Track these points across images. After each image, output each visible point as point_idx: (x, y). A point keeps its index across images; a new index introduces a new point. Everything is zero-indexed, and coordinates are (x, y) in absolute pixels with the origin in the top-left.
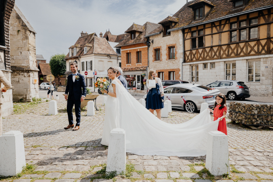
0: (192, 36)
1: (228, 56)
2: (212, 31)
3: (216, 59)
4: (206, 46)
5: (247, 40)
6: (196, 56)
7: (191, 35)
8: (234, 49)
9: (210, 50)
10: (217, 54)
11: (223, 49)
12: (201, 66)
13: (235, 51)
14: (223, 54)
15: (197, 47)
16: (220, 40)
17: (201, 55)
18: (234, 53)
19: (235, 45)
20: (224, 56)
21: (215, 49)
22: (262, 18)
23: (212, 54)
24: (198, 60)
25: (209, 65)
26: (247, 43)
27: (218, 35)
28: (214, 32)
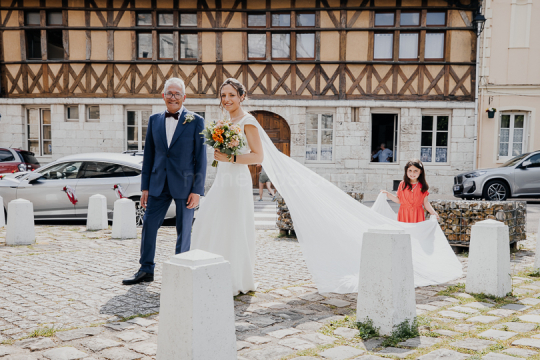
0: (26, 23)
1: (133, 92)
2: (88, 21)
3: (101, 96)
4: (72, 58)
5: (177, 59)
6: (41, 81)
7: (22, 20)
8: (147, 76)
9: (84, 71)
10: (105, 82)
11: (118, 74)
12: (57, 113)
13: (150, 81)
14: (119, 86)
15: (45, 57)
16: (111, 48)
17: (56, 80)
18: (148, 88)
19: (148, 67)
20: (123, 91)
21: (99, 70)
22: (204, 14)
23: (88, 83)
24: (47, 93)
25: (82, 110)
26: (176, 67)
27: (104, 33)
28: (92, 25)
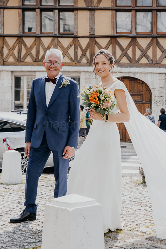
1: (19, 61)
5: (57, 33)
8: (31, 47)
11: (7, 45)
13: (34, 52)
14: (8, 56)
18: (32, 57)
19: (33, 39)
20: (11, 60)
26: (56, 39)
